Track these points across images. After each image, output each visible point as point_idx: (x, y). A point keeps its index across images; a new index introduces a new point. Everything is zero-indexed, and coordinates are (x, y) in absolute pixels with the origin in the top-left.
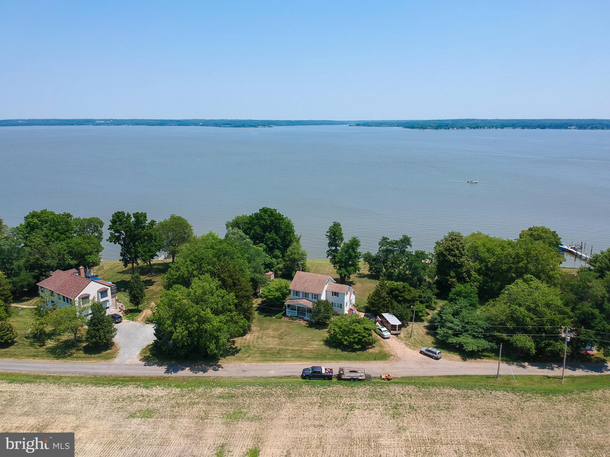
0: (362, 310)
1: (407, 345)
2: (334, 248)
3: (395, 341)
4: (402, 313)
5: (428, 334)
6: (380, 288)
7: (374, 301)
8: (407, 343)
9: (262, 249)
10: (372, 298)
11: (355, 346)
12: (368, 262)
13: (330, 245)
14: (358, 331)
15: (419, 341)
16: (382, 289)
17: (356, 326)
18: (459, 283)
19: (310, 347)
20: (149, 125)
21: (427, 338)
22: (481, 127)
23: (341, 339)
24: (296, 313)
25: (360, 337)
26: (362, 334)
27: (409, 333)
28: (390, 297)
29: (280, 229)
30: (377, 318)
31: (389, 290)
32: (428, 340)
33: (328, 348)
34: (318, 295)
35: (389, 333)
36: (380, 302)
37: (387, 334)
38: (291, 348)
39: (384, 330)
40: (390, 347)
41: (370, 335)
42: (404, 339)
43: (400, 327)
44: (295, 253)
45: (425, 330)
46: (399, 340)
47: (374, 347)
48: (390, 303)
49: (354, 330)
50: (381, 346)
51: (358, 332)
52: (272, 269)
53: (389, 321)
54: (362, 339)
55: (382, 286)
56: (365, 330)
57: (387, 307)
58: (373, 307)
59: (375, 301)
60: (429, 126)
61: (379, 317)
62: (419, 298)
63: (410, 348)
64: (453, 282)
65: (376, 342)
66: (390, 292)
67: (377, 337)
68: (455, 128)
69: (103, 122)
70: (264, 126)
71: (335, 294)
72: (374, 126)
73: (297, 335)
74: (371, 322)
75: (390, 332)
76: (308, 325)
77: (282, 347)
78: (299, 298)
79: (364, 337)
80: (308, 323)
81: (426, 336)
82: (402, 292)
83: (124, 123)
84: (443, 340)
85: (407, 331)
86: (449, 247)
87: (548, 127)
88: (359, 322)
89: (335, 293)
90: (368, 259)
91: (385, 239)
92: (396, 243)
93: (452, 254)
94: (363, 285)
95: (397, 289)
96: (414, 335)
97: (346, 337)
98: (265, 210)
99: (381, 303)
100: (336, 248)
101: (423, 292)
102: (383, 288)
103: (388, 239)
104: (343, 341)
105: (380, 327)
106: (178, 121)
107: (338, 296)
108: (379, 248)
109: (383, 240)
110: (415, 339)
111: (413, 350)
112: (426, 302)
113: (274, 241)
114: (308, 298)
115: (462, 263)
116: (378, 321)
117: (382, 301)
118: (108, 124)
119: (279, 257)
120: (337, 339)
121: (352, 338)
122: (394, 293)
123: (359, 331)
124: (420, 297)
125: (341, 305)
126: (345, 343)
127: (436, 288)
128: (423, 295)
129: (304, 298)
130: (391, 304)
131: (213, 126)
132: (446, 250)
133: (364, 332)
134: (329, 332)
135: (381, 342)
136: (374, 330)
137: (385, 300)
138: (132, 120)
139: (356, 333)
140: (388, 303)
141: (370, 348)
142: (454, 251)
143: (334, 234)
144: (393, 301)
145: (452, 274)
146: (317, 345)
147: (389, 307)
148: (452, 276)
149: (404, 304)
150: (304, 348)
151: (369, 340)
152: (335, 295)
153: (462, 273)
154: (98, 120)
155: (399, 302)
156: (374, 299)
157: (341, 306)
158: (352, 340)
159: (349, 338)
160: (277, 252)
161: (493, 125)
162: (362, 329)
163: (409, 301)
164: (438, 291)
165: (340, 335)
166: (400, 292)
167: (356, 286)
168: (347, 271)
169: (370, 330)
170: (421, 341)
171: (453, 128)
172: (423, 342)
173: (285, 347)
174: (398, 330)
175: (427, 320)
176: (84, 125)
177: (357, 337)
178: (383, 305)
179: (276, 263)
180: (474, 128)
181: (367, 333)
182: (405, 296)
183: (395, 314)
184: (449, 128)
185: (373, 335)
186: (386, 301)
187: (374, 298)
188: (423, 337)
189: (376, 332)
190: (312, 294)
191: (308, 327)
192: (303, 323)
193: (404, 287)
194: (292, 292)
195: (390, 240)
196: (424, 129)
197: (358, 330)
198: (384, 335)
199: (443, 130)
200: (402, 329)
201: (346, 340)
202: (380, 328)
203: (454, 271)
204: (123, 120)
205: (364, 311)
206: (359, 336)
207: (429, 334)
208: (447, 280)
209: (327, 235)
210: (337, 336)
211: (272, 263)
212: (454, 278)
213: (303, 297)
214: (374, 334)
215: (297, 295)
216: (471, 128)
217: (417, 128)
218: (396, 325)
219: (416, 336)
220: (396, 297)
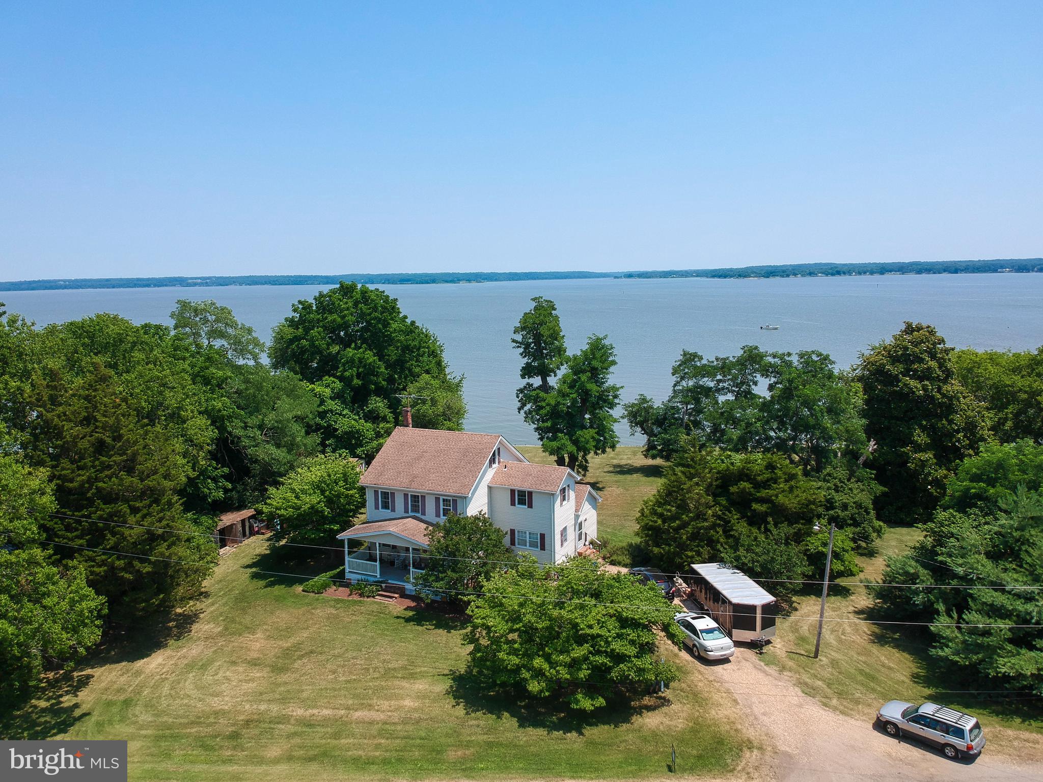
0: (620, 558)
1: (810, 691)
2: (537, 381)
3: (754, 672)
4: (773, 560)
5: (880, 639)
6: (683, 473)
7: (660, 522)
8: (806, 684)
9: (328, 391)
10: (654, 512)
11: (577, 702)
12: (643, 429)
13: (527, 371)
14: (588, 631)
15: (853, 671)
16: (690, 478)
17: (582, 607)
18: (941, 467)
19: (385, 704)
20: (276, 284)
21: (883, 658)
22: (844, 273)
23: (517, 670)
24: (375, 570)
25: (600, 660)
26: (608, 643)
27: (803, 639)
28: (719, 504)
29: (390, 340)
30: (673, 583)
31: (717, 479)
32: (890, 668)
33: (460, 711)
34: (455, 501)
35: (727, 641)
36: (684, 525)
37: (717, 644)
38: (300, 712)
39: (704, 627)
40: (735, 701)
41: (647, 648)
42: (790, 663)
43: (771, 613)
44: (424, 402)
45: (865, 626)
46: (772, 670)
47: (666, 702)
48: (719, 525)
49: (575, 626)
50: (696, 697)
51: (594, 637)
52: (359, 451)
53: (725, 592)
54: (609, 670)
55: (688, 466)
56: (622, 627)
57: (711, 542)
58: (658, 546)
59: (664, 522)
60: (753, 272)
61: (680, 581)
62: (828, 509)
63: (825, 705)
64: (923, 464)
65: (673, 679)
66: (717, 486)
67: (676, 655)
68: (799, 276)
69: (199, 281)
70: (469, 281)
71: (523, 498)
72: (657, 277)
73: (349, 655)
74: (652, 593)
75: (730, 636)
76: (411, 613)
77: (263, 707)
78: (393, 515)
79: (619, 658)
80: (413, 604)
81: (875, 649)
82: (765, 484)
83: (234, 282)
84: (973, 667)
85: (795, 629)
86: (906, 348)
87: (962, 270)
88: (597, 595)
89: (522, 493)
90: (640, 416)
91: (689, 359)
92: (724, 367)
93: (915, 371)
94: (628, 490)
95: (743, 475)
96: (828, 645)
97: (538, 662)
98: (347, 288)
99: (689, 529)
100: (544, 380)
101: (837, 490)
102: (692, 471)
103: (701, 358)
104: (525, 680)
105: (688, 615)
106: (326, 277)
107: (530, 506)
108: (675, 385)
109: (683, 363)
110: (834, 663)
111: (842, 713)
112: (849, 522)
113: (368, 372)
114: (424, 514)
115: (951, 399)
116: (678, 593)
117: (692, 519)
118: (207, 284)
119: (384, 419)
120: (498, 668)
121: (565, 665)
122: (733, 489)
123: (596, 631)
124: (830, 504)
125: (543, 536)
126: (534, 687)
127: (874, 479)
128: (839, 498)
129: (411, 514)
130: (725, 532)
131: (383, 283)
132: (895, 360)
133: (619, 636)
134: (472, 639)
135: (696, 677)
136: (666, 628)
137: (700, 516)
138: (248, 277)
139: (581, 640)
140: (714, 526)
141: (649, 708)
142: (921, 360)
143: (538, 338)
144: (734, 517)
145: (920, 437)
146: (421, 696)
147: (718, 541)
148: (920, 445)
149: (776, 525)
150: (358, 714)
151: (640, 671)
152: (522, 502)
153: (950, 435)
154: (191, 278)
155: (755, 520)
156: (661, 516)
157: (543, 542)
158: (564, 674)
159: (553, 665)
160: (378, 404)
161: (865, 269)
162: (612, 624)
163: (790, 517)
164: (881, 488)
165: (515, 652)
166: (758, 486)
167: (605, 493)
168: (575, 442)
169: (647, 627)
170: (861, 672)
171: (795, 275)
172: (873, 678)
173: (275, 709)
174: (763, 628)
175: (867, 587)
176: (166, 285)
177: (586, 658)
178: (694, 536)
179: (371, 434)
180: (833, 275)
181: (632, 642)
182: (777, 496)
183: (744, 564)
184: (788, 276)
185: (662, 649)
186: (706, 520)
187: (659, 510)
188: (868, 653)
189: (671, 636)
190: (437, 499)
191: (408, 620)
192: (397, 606)
193: (771, 467)
194: (370, 497)
195: (704, 362)
196: (745, 277)
197: (590, 627)
198: (706, 650)
199: (778, 278)
200: (779, 620)
201: (539, 674)
202: (689, 619)
203: (923, 429)
204: (233, 278)
205: (628, 561)
206: (599, 652)
207: (886, 643)
208: (904, 460)
209: (514, 341)
210: (501, 655)
211: (358, 432)
212: (924, 451)
213: (406, 511)
214: (665, 646)
215: (386, 506)
216: (827, 275)
217: (731, 277)
218: (752, 608)
219: (838, 650)
220: (742, 504)
